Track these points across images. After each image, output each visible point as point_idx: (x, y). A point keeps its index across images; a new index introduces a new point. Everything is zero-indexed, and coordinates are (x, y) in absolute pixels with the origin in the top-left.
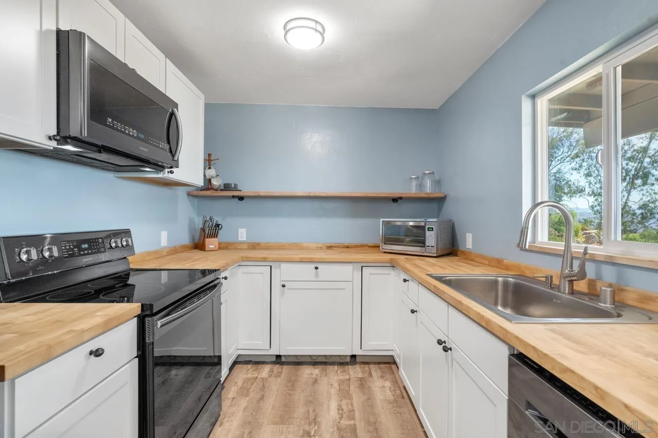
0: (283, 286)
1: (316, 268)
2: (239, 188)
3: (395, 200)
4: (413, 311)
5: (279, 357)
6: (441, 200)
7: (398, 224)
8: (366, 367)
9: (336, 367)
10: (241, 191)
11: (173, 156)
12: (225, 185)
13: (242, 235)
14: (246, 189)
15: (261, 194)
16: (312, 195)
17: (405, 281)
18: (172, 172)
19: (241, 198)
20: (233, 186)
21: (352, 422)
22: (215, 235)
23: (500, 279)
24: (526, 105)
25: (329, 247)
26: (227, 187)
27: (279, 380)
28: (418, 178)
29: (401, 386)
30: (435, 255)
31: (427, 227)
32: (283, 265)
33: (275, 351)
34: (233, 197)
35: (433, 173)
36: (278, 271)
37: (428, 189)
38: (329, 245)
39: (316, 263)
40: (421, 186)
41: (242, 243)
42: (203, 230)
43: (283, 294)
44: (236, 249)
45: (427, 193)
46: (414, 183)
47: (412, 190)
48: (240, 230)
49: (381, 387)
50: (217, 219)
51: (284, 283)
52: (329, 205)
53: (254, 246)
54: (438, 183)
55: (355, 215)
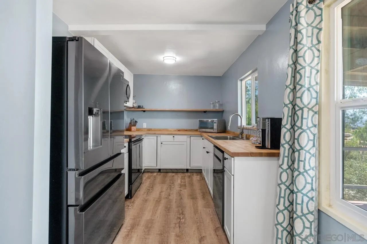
0: (162, 143)
1: (174, 137)
2: (144, 107)
3: (205, 112)
4: (204, 148)
5: (160, 170)
6: (222, 112)
7: (205, 121)
8: (192, 173)
9: (181, 173)
10: (144, 108)
11: (128, 99)
12: (138, 106)
13: (145, 126)
14: (146, 108)
15: (153, 110)
16: (172, 110)
17: (203, 139)
18: (126, 103)
19: (144, 111)
20: (142, 106)
21: (185, 184)
22: (135, 125)
23: (229, 137)
24: (239, 83)
25: (179, 130)
26: (139, 107)
27: (160, 176)
28: (213, 103)
29: (203, 177)
30: (217, 132)
31: (214, 122)
32: (162, 136)
33: (158, 167)
34: (142, 111)
35: (219, 102)
36: (160, 138)
37: (217, 108)
38: (179, 129)
39: (174, 135)
40: (214, 106)
41: (145, 129)
42: (130, 123)
43: (161, 146)
44: (142, 131)
45: (216, 109)
46: (212, 106)
47: (211, 108)
48: (144, 124)
49: (196, 178)
50: (135, 119)
51: (162, 142)
52: (180, 114)
53: (149, 130)
54: (221, 105)
55: (189, 118)
